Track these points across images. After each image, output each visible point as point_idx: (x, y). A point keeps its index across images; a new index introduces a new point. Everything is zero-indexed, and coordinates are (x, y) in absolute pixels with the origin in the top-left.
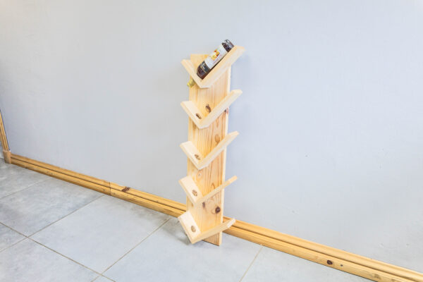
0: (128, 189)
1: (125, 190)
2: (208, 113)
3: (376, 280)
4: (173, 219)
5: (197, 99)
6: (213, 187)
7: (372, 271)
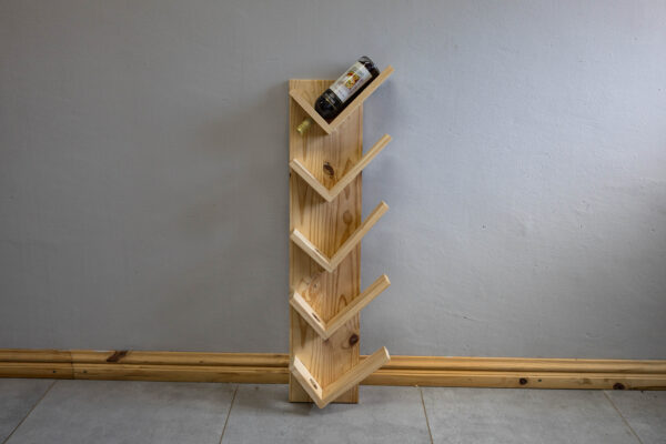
0: (123, 354)
1: (115, 358)
2: (327, 177)
3: (586, 387)
4: (242, 387)
5: (305, 156)
6: (343, 303)
7: (579, 376)
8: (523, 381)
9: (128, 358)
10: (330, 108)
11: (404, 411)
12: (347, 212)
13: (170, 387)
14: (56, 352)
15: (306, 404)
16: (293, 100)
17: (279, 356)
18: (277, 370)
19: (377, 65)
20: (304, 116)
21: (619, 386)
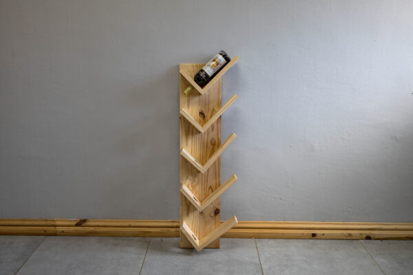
0: (85, 221)
1: (80, 223)
2: (201, 119)
3: (349, 238)
4: (153, 239)
5: (188, 107)
6: (210, 190)
7: (345, 232)
8: (314, 235)
9: (87, 224)
10: (203, 80)
11: (246, 253)
12: (213, 139)
13: (111, 240)
14: (46, 220)
15: (190, 249)
16: (182, 75)
17: (174, 222)
18: (173, 230)
19: (229, 56)
20: (188, 84)
21: (368, 238)
